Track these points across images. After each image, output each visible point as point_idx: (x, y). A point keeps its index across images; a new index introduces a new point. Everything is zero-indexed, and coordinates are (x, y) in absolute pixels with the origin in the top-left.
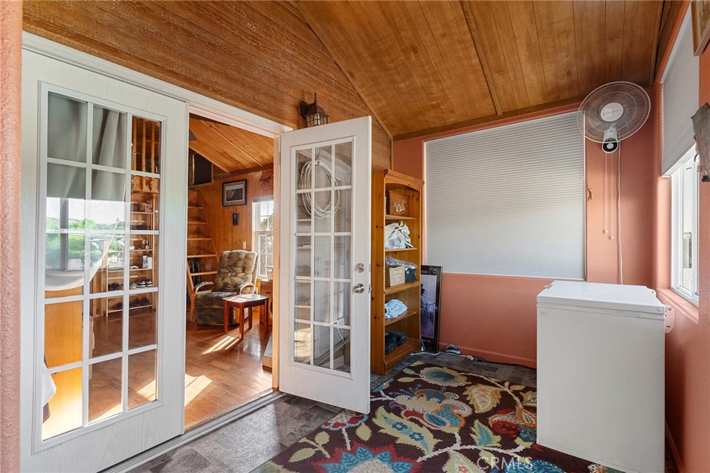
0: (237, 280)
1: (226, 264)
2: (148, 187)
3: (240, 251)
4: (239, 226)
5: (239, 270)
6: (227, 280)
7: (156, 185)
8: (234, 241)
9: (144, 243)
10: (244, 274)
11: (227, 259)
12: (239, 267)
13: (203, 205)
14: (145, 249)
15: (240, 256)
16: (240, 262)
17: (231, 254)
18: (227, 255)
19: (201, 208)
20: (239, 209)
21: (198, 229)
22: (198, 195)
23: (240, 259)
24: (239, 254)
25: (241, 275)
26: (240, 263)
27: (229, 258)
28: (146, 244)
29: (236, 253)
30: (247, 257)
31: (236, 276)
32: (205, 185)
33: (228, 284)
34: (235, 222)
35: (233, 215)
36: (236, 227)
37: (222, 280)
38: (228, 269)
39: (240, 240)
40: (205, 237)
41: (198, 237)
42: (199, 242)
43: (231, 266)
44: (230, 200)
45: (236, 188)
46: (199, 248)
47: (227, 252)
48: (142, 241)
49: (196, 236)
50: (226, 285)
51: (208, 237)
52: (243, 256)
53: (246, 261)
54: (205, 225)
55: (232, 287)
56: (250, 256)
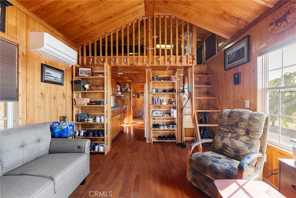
0: (239, 144)
1: (226, 123)
2: (168, 62)
3: (241, 110)
4: (240, 86)
5: (241, 132)
6: (227, 141)
7: (174, 60)
8: (236, 99)
9: (172, 100)
10: (247, 138)
11: (227, 118)
12: (240, 128)
13: (210, 73)
14: (172, 104)
15: (242, 116)
16: (243, 123)
17: (231, 113)
18: (228, 114)
19: (209, 75)
20: (240, 69)
21: (208, 91)
22: (207, 67)
23: (242, 120)
24: (241, 114)
25: (245, 138)
26: (243, 125)
27: (229, 116)
28: (173, 101)
29: (237, 112)
30: (251, 118)
31: (237, 138)
32: (211, 58)
33: (228, 146)
34: (237, 81)
35: (235, 75)
36: (237, 87)
37: (222, 139)
38: (228, 129)
39: (242, 99)
40: (212, 97)
41: (208, 96)
42: (208, 100)
43: (231, 126)
44: (232, 62)
45: (237, 50)
46: (208, 104)
47: (227, 111)
48: (171, 99)
49: (206, 96)
50: (225, 146)
51: (214, 97)
52: (246, 117)
53: (251, 122)
54: (212, 88)
55: (232, 151)
56: (257, 118)
